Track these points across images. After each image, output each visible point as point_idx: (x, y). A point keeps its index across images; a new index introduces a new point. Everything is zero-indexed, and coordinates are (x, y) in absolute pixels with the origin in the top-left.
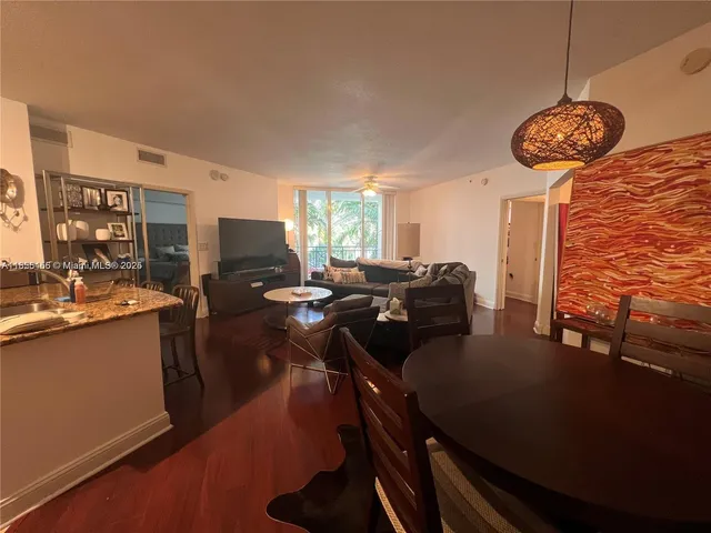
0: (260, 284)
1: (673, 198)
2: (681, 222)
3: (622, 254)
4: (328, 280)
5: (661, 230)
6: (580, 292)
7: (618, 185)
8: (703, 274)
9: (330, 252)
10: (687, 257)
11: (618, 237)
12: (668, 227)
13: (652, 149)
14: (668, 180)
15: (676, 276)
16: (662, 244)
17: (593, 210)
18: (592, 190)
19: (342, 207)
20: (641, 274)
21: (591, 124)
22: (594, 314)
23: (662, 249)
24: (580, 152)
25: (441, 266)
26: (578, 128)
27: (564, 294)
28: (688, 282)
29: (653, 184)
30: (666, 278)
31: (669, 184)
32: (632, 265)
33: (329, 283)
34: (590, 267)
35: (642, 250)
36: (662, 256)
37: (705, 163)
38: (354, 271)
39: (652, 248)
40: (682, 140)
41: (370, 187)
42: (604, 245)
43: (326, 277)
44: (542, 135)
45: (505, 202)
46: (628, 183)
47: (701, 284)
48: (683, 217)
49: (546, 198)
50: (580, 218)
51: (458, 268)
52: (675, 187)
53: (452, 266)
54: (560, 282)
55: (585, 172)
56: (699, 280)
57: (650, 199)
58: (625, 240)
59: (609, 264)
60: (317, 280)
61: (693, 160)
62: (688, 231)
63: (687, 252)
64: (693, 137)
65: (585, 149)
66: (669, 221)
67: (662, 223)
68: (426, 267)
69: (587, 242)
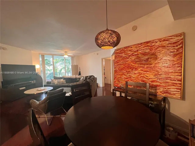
0: (25, 88)
1: (133, 58)
2: (135, 63)
3: (126, 71)
4: (53, 84)
5: (132, 65)
6: (118, 81)
7: (123, 55)
8: (140, 75)
9: (54, 74)
10: (137, 71)
11: (124, 67)
12: (133, 64)
13: (129, 47)
14: (132, 54)
15: (135, 76)
16: (132, 68)
17: (119, 61)
18: (119, 56)
19: (60, 61)
20: (129, 76)
21: (113, 36)
22: (121, 86)
23: (132, 70)
24: (111, 44)
25: (87, 77)
26: (109, 37)
27: (115, 82)
28: (138, 77)
29: (130, 55)
30: (134, 76)
31: (132, 55)
32: (128, 74)
33: (53, 85)
34: (120, 75)
35: (129, 70)
36: (133, 71)
37: (138, 50)
38: (62, 80)
39: (131, 70)
40: (134, 45)
41: (66, 54)
42: (122, 69)
43: (52, 83)
44: (101, 38)
45: (102, 59)
46: (125, 54)
47: (140, 77)
48: (135, 62)
49: (111, 58)
50: (117, 63)
51: (92, 77)
52: (133, 55)
53: (91, 76)
54: (114, 79)
55: (117, 52)
56: (140, 76)
57: (129, 58)
58: (126, 68)
59: (123, 74)
60: (48, 84)
61: (136, 50)
62: (137, 65)
63: (137, 70)
64: (135, 45)
65: (112, 43)
66: (133, 63)
67: (132, 64)
68: (83, 77)
69: (118, 69)
